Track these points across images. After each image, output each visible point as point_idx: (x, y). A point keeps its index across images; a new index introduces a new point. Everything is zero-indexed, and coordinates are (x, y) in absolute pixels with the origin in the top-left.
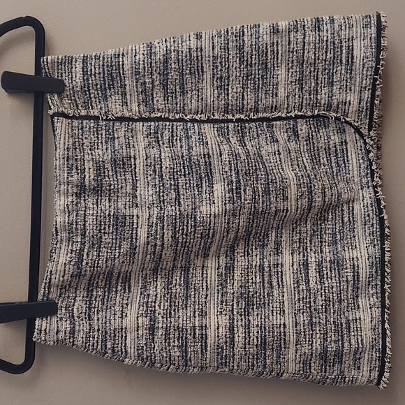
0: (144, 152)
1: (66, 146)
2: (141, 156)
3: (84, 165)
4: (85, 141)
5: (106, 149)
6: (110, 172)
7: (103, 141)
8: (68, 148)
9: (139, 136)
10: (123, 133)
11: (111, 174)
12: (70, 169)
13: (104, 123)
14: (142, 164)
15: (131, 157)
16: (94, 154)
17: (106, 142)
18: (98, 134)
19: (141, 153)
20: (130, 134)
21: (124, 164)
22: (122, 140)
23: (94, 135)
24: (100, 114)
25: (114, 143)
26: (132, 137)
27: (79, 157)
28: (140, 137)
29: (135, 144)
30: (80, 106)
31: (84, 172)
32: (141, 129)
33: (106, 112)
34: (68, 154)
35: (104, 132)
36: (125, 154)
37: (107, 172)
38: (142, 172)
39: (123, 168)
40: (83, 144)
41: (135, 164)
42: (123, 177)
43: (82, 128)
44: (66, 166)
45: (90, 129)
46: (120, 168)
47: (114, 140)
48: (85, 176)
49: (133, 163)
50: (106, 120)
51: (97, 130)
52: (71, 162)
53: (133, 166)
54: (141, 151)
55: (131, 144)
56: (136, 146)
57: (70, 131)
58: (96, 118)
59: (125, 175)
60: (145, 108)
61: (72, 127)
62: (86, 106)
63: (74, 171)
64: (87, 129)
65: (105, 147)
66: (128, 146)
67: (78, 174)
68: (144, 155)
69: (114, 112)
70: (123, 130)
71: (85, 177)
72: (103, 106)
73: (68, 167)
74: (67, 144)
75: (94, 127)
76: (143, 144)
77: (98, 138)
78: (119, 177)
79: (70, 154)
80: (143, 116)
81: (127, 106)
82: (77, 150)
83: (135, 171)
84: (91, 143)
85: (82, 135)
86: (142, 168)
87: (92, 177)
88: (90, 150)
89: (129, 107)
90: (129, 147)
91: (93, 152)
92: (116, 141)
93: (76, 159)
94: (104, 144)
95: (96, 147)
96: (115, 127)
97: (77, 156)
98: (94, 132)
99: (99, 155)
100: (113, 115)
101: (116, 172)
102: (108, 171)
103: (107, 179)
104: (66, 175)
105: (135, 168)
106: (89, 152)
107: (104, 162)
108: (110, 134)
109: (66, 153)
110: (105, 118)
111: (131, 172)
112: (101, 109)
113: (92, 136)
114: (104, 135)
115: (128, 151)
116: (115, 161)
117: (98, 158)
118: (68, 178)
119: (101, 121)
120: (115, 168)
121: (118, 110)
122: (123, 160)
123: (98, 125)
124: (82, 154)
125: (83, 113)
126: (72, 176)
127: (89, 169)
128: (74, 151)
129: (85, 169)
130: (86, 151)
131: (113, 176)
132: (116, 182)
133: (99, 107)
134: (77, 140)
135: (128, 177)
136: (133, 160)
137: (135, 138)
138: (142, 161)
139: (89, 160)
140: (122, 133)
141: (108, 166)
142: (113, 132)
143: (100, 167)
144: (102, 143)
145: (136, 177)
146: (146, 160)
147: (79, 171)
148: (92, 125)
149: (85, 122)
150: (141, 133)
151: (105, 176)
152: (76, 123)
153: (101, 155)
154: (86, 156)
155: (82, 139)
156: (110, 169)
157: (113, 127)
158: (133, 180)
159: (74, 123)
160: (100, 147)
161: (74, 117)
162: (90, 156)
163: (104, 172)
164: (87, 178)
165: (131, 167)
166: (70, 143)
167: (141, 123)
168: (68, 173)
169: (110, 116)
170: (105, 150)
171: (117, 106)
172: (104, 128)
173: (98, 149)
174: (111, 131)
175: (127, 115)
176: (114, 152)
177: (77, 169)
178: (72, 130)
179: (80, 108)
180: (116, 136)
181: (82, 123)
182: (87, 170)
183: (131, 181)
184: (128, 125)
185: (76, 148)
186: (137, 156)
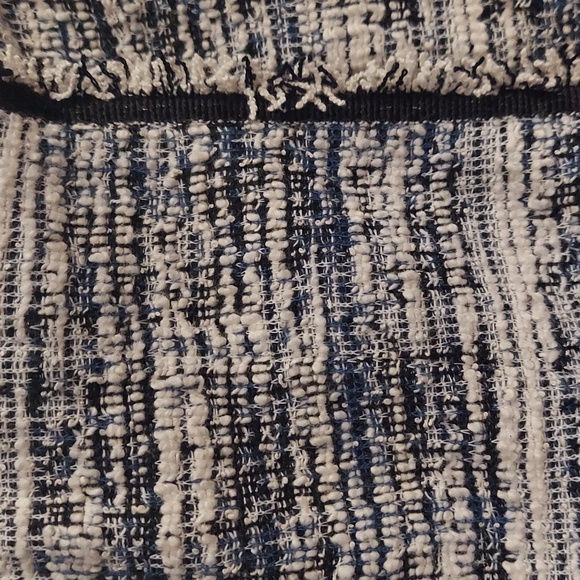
0: (540, 311)
1: (22, 307)
2: (526, 344)
3: (148, 424)
4: (155, 258)
5: (297, 307)
6: (324, 456)
7: (276, 255)
8: (32, 317)
9: (498, 211)
10: (395, 193)
11: (329, 474)
12: (53, 460)
13: (276, 136)
14: (534, 396)
15: (456, 354)
16: (216, 340)
17: (293, 262)
18: (237, 208)
19: (521, 319)
20: (440, 201)
21: (413, 402)
22: (396, 239)
23: (212, 215)
24: (251, 79)
25: (344, 261)
26: (456, 217)
27: (113, 374)
28: (506, 214)
29: (479, 261)
30: (123, 38)
31: (152, 477)
32: (514, 164)
33: (282, 69)
34: (35, 359)
35: (275, 194)
36: (417, 334)
37: (301, 461)
38: (536, 451)
39: (410, 426)
40: (141, 282)
41: (489, 401)
42: (411, 493)
43: (136, 176)
44: (21, 442)
45: (185, 176)
46: (387, 427)
47: (344, 243)
48: (156, 504)
49: (474, 394)
50: (288, 115)
51: (233, 187)
52: (56, 414)
53: (477, 414)
54: (518, 307)
55: (456, 261)
56: (486, 276)
57: (51, 195)
58: (223, 108)
59: (419, 472)
60: (528, 31)
61: (70, 170)
62: (159, 40)
63: (82, 473)
64: (168, 180)
65: (283, 296)
66: (436, 279)
67: (109, 494)
68: (545, 333)
69: (335, 64)
70: (395, 173)
71: (155, 514)
72: (265, 29)
73: (36, 449)
74: (25, 286)
75: (209, 167)
76: (526, 257)
77: (237, 234)
78: (384, 494)
79: (52, 357)
80: (527, 76)
81: (415, 19)
82: (104, 325)
83: (491, 450)
84: (192, 270)
85: (136, 222)
86: (535, 423)
87: (205, 512)
88: (193, 314)
89: (429, 27)
90: (445, 287)
91: (209, 328)
92: (359, 251)
93: (95, 393)
94: (279, 272)
95: (228, 290)
96: (347, 158)
97: (99, 366)
98: (210, 195)
99: (248, 345)
100: (329, 80)
101: (363, 454)
102: (312, 452)
103: (306, 513)
104: (23, 503)
105: (491, 427)
106: (185, 330)
107: (278, 391)
108: (316, 208)
109: (22, 352)
110: (278, 102)
111: (465, 450)
112: (252, 49)
113: (200, 225)
114: (276, 211)
115: (440, 310)
116: (354, 382)
117: (240, 366)
118: (35, 527)
119: (253, 124)
120: (358, 429)
121: (359, 50)
122: (407, 376)
123: (239, 150)
124: (136, 351)
125: (142, 75)
126: (65, 516)
127: (186, 449)
128: (78, 333)
129: (154, 453)
130: (162, 330)
131: (342, 485)
132: (366, 535)
133: (240, 38)
134: (101, 255)
135: (440, 483)
136: (471, 373)
137: (471, 225)
138: (532, 378)
139: (181, 392)
140: (388, 198)
141: (312, 418)
142: (334, 188)
143: (255, 425)
144: (264, 264)
145: (494, 484)
146: (560, 365)
147: (117, 473)
148: (199, 152)
149: (151, 134)
150: (516, 186)
151: (289, 492)
152: (92, 143)
153: (263, 348)
154: (165, 362)
155: (136, 248)
156: (322, 435)
157: (333, 161)
158: (475, 504)
159: (81, 144)
160: (255, 293)
161: (81, 108)
162: (191, 361)
163: (286, 462)
164: (170, 521)
165: (463, 419)
166: (53, 283)
167: (514, 126)
168: (42, 489)
169: (311, 92)
170: (284, 316)
171: (355, 26)
172: (274, 166)
173: (239, 307)
174: (318, 185)
175: (423, 76)
176: (347, 324)
177: (101, 462)
178: (70, 192)
179: (124, 48)
180: (356, 217)
181: (135, 141)
182: (168, 465)
183: (462, 511)
184: (429, 143)
185: (94, 312)
186: (499, 346)
